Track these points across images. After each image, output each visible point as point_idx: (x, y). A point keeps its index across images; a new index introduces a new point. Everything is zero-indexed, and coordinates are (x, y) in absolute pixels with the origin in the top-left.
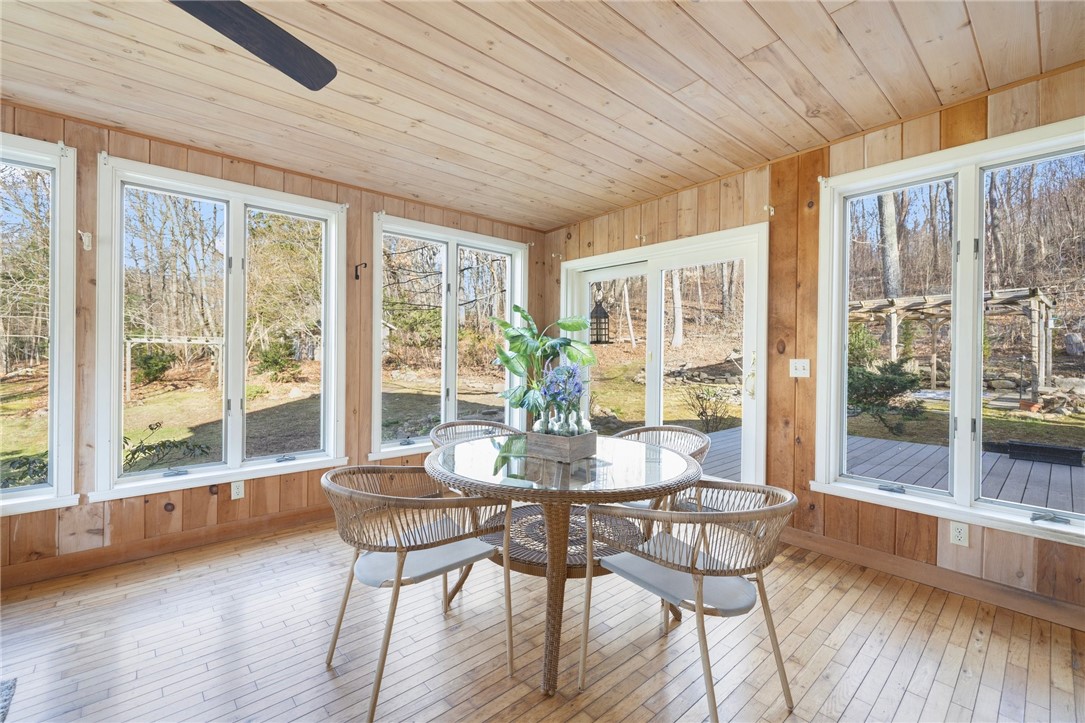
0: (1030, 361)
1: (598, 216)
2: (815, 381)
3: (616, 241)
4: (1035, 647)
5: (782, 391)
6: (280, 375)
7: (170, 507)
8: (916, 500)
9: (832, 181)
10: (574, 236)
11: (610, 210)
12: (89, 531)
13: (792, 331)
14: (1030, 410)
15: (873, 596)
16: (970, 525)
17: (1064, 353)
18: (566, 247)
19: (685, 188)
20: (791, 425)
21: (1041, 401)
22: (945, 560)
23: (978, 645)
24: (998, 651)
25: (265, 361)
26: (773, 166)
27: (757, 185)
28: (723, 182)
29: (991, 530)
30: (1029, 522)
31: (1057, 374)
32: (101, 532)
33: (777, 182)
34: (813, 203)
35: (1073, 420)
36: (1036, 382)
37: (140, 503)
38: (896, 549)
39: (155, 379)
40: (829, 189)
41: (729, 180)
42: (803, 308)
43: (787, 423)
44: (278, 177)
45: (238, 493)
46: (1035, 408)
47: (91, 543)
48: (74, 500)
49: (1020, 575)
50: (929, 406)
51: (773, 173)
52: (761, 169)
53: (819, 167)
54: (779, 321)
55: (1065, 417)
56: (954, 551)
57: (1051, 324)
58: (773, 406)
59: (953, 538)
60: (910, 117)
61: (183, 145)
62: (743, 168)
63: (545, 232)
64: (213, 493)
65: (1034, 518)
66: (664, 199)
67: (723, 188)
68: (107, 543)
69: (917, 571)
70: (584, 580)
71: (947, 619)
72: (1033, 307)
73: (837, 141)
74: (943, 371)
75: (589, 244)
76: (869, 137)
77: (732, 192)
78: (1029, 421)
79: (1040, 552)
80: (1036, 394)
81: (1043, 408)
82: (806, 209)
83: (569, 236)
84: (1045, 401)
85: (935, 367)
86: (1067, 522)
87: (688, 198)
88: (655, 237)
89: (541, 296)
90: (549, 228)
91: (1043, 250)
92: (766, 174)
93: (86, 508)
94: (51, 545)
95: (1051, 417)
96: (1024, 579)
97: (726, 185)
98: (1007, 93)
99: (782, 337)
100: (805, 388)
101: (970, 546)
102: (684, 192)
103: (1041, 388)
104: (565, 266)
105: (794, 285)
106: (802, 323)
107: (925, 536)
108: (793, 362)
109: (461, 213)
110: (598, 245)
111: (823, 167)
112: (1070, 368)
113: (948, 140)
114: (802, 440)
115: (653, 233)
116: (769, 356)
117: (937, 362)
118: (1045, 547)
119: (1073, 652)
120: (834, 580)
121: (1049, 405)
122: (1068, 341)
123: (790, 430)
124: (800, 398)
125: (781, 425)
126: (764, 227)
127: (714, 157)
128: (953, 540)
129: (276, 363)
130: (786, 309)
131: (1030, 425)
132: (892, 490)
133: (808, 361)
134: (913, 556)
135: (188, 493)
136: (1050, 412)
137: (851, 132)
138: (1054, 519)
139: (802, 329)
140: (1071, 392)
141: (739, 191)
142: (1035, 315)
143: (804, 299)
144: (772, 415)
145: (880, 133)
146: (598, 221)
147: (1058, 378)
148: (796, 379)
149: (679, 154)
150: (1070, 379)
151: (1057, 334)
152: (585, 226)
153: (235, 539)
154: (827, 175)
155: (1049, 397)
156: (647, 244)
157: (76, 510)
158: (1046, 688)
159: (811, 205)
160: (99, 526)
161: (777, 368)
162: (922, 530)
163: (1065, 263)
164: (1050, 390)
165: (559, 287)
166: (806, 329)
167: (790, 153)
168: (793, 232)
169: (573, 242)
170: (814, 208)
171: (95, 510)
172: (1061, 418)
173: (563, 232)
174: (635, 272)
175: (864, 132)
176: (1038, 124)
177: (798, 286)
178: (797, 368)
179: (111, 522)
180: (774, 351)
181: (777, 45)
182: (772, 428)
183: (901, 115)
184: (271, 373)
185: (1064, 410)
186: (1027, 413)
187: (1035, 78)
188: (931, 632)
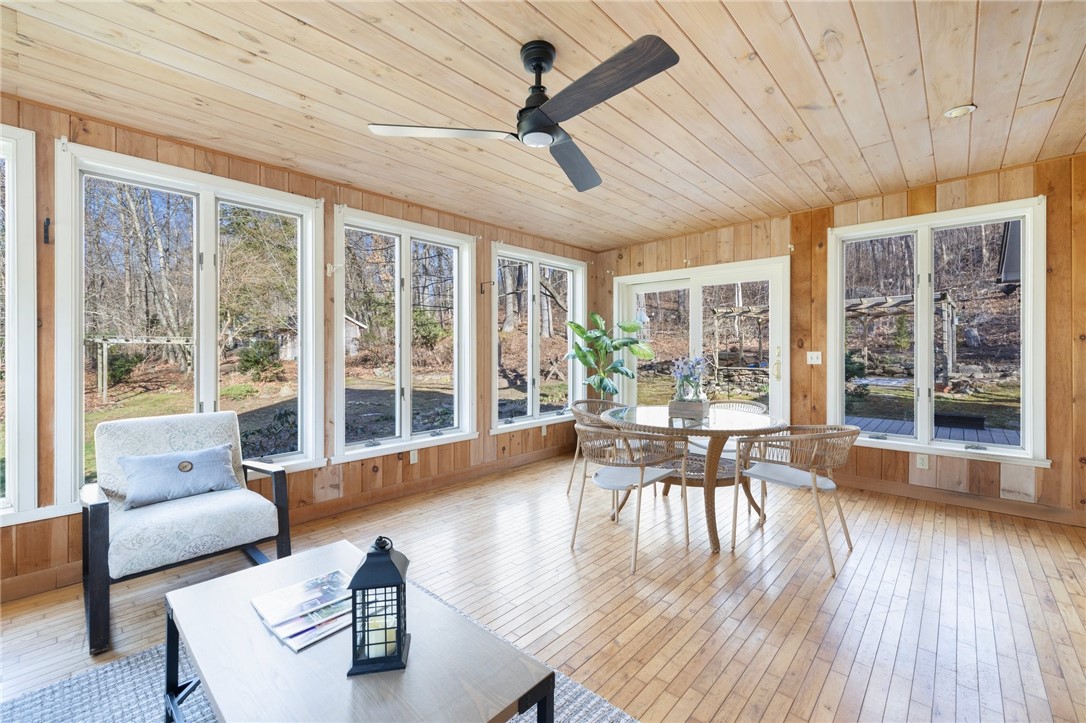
0: (942, 352)
1: (647, 242)
2: (825, 366)
3: (664, 263)
4: (971, 520)
5: (801, 374)
6: (263, 375)
7: (375, 469)
8: (895, 443)
9: (837, 231)
10: (625, 257)
11: (659, 239)
12: (332, 486)
13: (808, 332)
14: (943, 392)
15: (873, 503)
16: (929, 455)
17: (965, 345)
18: (617, 266)
19: (723, 226)
20: (808, 398)
21: (950, 384)
22: (914, 479)
23: (939, 521)
24: (951, 523)
25: (247, 361)
26: (792, 216)
27: (782, 229)
28: (754, 224)
29: (941, 456)
30: (964, 450)
31: (960, 363)
32: (337, 487)
33: (796, 228)
34: (823, 244)
35: (976, 399)
36: (946, 368)
37: (359, 465)
38: (883, 475)
39: (120, 381)
40: (835, 237)
41: (759, 223)
42: (816, 318)
43: (805, 396)
44: (434, 216)
45: (414, 459)
46: (946, 390)
47: (332, 495)
48: (323, 463)
49: (959, 483)
50: (873, 390)
51: (793, 221)
52: (784, 218)
53: (826, 219)
54: (798, 325)
55: (968, 396)
56: (920, 473)
57: (956, 322)
58: (795, 385)
59: (919, 464)
60: (889, 193)
61: (381, 195)
62: (770, 216)
63: (597, 252)
64: (400, 459)
65: (967, 448)
66: (706, 233)
67: (754, 229)
68: (341, 496)
69: (897, 489)
70: (733, 487)
71: (919, 511)
72: (943, 308)
73: (838, 204)
74: (872, 361)
75: (640, 264)
76: (860, 202)
77: (761, 232)
78: (943, 400)
79: (971, 468)
80: (946, 378)
81: (953, 389)
82: (817, 248)
83: (620, 257)
84: (953, 384)
85: (866, 358)
86: (985, 449)
87: (725, 234)
88: (698, 262)
89: (595, 303)
90: (601, 249)
91: (945, 256)
92: (788, 222)
93: (330, 469)
94: (311, 495)
95: (958, 396)
96: (962, 485)
97: (757, 227)
98: (947, 184)
99: (801, 336)
100: (820, 371)
101: (929, 468)
102: (724, 229)
103: (950, 374)
104: (617, 280)
105: (809, 300)
106: (816, 326)
107: (901, 465)
108: (809, 354)
109: (545, 239)
110: (647, 264)
111: (829, 220)
112: (969, 357)
113: (912, 211)
114: (817, 407)
115: (697, 258)
116: (792, 350)
117: (869, 354)
118: (972, 463)
119: (991, 521)
120: (847, 498)
121: (957, 387)
122: (967, 335)
123: (808, 402)
124: (814, 379)
125: (801, 398)
126: (787, 259)
127: (755, 209)
128: (919, 466)
129: (257, 362)
130: (803, 317)
131: (943, 403)
132: (878, 438)
133: (820, 353)
134: (894, 478)
135: (385, 458)
136: (957, 392)
137: (850, 198)
138: (977, 448)
139: (816, 331)
140: (971, 377)
141: (766, 232)
142: (945, 314)
143: (817, 310)
144: (795, 390)
145: (868, 201)
146: (647, 247)
147: (961, 365)
148: (812, 366)
149: (732, 208)
150: (970, 366)
151: (960, 330)
152: (635, 250)
153: (412, 494)
154: (832, 227)
155: (956, 381)
156: (691, 266)
157: (324, 470)
158: (979, 535)
159: (821, 246)
160: (337, 482)
161: (797, 358)
162: (900, 461)
163: (963, 268)
164: (957, 375)
165: (612, 297)
166: (819, 331)
167: (806, 209)
168: (808, 263)
169: (623, 262)
170: (824, 247)
171: (334, 469)
172: (965, 397)
173: (615, 254)
174: (680, 287)
175: (857, 199)
176: (966, 206)
177: (812, 301)
178: (813, 358)
179: (343, 480)
180: (795, 347)
181: (825, 161)
182: (794, 400)
183: (883, 192)
184: (253, 371)
185: (968, 391)
186: (941, 394)
187: (965, 178)
188: (913, 517)
